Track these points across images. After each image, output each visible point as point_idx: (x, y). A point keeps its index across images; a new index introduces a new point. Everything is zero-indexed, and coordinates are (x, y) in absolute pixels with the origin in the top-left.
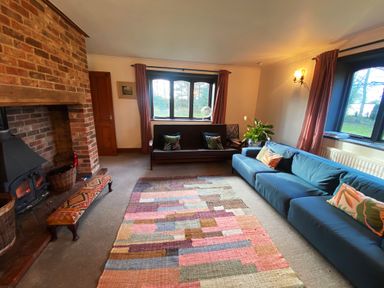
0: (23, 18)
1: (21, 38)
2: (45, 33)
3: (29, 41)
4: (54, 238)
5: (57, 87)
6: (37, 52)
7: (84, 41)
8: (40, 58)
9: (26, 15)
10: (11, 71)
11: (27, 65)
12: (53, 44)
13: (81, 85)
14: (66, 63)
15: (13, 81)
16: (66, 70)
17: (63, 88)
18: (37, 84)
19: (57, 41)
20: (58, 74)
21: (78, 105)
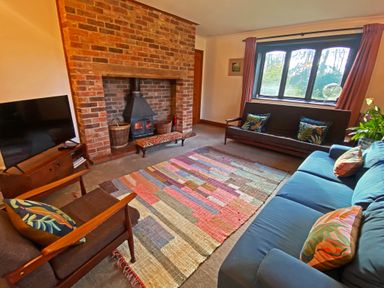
0: (143, 27)
1: (141, 39)
2: (158, 32)
3: (146, 40)
4: (138, 153)
5: (162, 67)
6: (150, 46)
7: (194, 29)
8: (152, 49)
9: (145, 24)
10: (133, 58)
11: (142, 55)
12: (164, 38)
13: (184, 65)
14: (172, 49)
15: (134, 64)
16: (172, 54)
17: (167, 67)
18: (148, 65)
19: (166, 36)
20: (164, 58)
21: (179, 80)
